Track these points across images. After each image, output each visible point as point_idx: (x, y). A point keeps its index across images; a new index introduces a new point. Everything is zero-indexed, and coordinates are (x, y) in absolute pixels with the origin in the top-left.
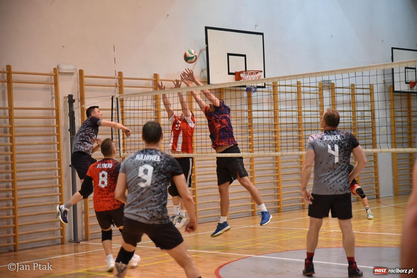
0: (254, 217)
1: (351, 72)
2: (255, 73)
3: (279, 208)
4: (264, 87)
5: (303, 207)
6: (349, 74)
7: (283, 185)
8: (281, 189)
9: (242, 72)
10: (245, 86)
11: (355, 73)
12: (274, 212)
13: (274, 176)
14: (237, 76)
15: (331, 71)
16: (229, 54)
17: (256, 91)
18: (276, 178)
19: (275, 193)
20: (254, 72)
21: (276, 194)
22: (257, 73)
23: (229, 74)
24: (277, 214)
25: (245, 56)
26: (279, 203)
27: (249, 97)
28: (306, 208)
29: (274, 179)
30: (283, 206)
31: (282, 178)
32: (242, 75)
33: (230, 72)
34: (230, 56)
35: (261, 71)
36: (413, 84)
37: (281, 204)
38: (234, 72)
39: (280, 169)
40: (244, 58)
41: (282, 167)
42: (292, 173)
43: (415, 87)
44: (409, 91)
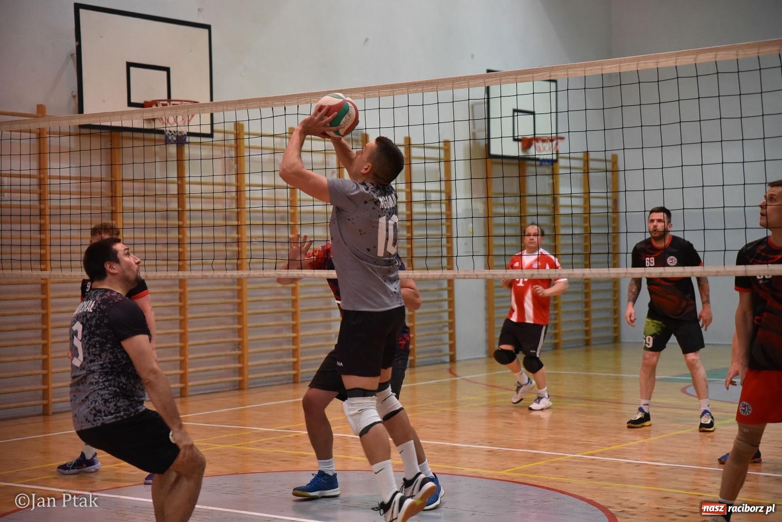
0: (183, 399)
1: (277, 106)
3: (241, 382)
4: (211, 136)
5: (293, 379)
6: (272, 109)
7: (250, 337)
8: (245, 342)
9: (158, 102)
10: (162, 132)
11: (285, 108)
12: (231, 388)
13: (233, 317)
15: (240, 102)
16: (129, 65)
18: (236, 321)
19: (234, 350)
21: (238, 352)
23: (131, 104)
24: (237, 392)
25: (167, 70)
26: (240, 371)
27: (181, 154)
28: (299, 381)
29: (234, 324)
30: (250, 376)
31: (249, 323)
33: (132, 101)
34: (132, 69)
36: (527, 143)
37: (246, 372)
38: (141, 101)
39: (245, 304)
40: (165, 73)
41: (249, 299)
42: (275, 310)
43: (532, 148)
44: (521, 154)
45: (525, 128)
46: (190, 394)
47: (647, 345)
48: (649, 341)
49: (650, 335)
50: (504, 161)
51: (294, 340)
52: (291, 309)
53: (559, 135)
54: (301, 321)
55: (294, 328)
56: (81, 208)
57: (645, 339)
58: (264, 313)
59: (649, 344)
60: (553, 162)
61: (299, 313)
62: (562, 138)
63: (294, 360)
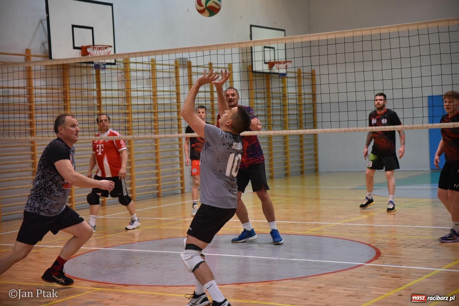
0: (104, 207)
2: (104, 48)
4: (114, 64)
5: (157, 195)
7: (136, 173)
8: (133, 176)
9: (89, 47)
10: (92, 63)
14: (84, 50)
16: (73, 26)
17: (105, 68)
20: (102, 47)
21: (129, 181)
22: (106, 48)
23: (75, 48)
25: (92, 28)
26: (131, 192)
27: (98, 74)
28: (161, 196)
30: (136, 194)
31: (135, 165)
32: (89, 50)
33: (76, 46)
34: (75, 29)
35: (111, 47)
36: (271, 65)
37: (134, 192)
38: (80, 46)
39: (133, 154)
40: (91, 30)
41: (135, 152)
42: (146, 158)
43: (274, 67)
44: (268, 71)
45: (269, 56)
46: (107, 204)
47: (369, 166)
48: (370, 164)
49: (371, 161)
50: (257, 74)
51: (157, 174)
52: (155, 157)
53: (287, 60)
54: (161, 163)
55: (157, 168)
56: (47, 105)
57: (369, 162)
58: (142, 160)
59: (370, 165)
60: (284, 75)
61: (160, 159)
62: (290, 62)
63: (158, 185)
